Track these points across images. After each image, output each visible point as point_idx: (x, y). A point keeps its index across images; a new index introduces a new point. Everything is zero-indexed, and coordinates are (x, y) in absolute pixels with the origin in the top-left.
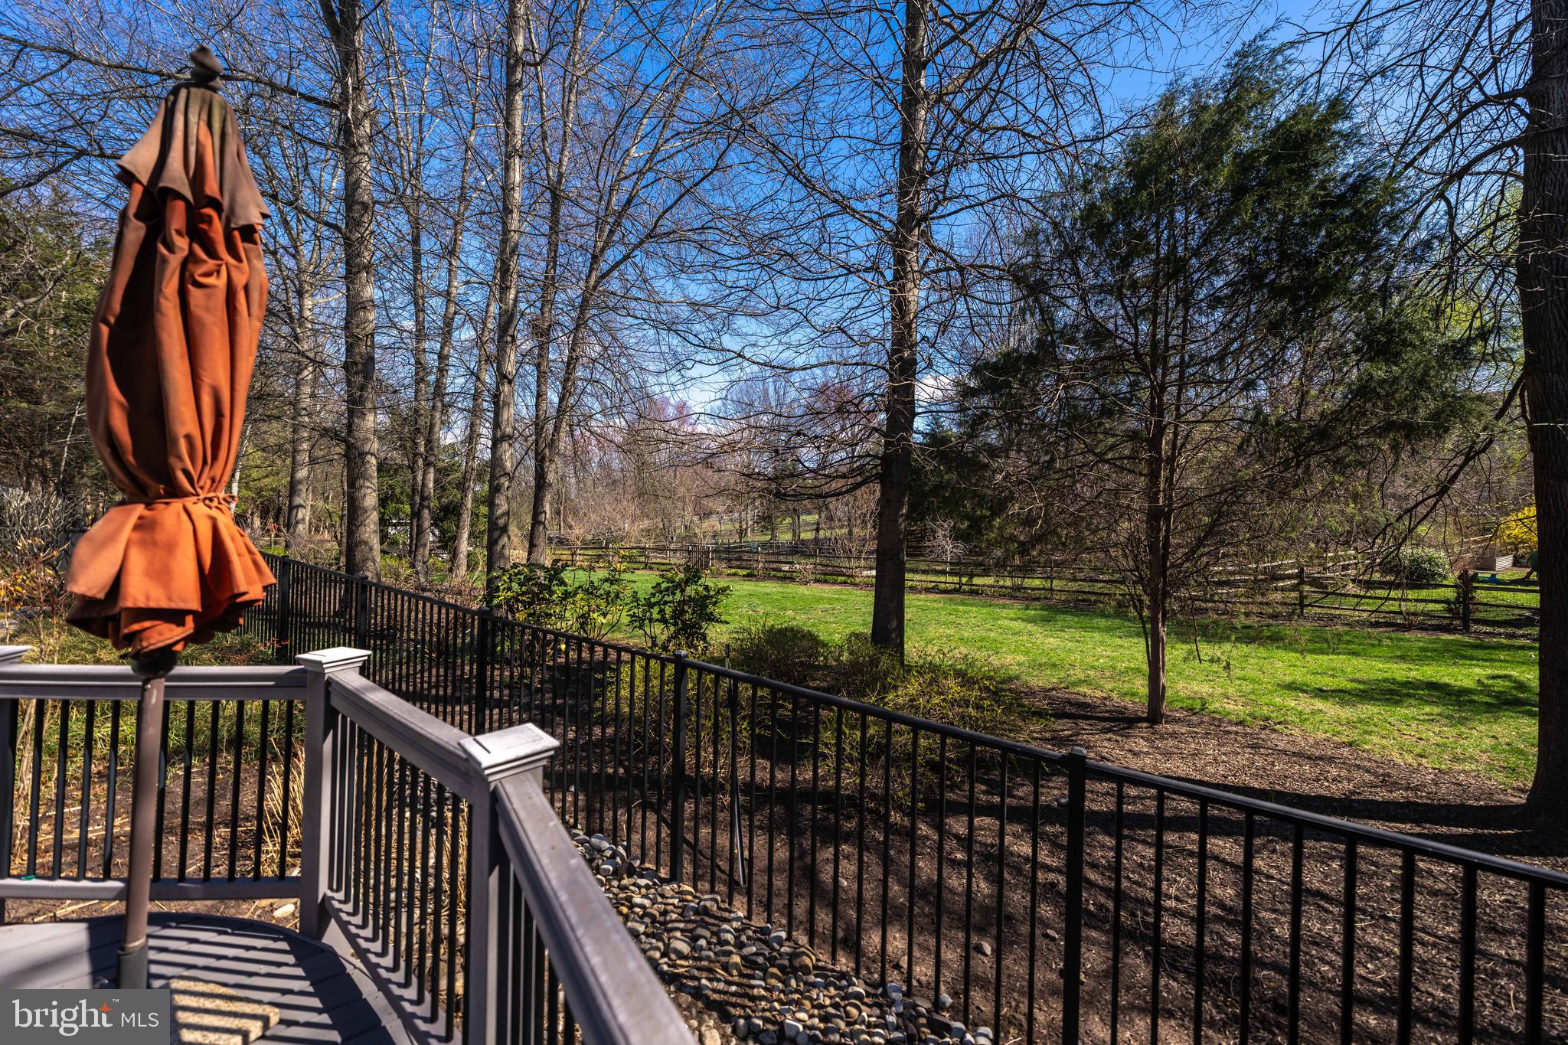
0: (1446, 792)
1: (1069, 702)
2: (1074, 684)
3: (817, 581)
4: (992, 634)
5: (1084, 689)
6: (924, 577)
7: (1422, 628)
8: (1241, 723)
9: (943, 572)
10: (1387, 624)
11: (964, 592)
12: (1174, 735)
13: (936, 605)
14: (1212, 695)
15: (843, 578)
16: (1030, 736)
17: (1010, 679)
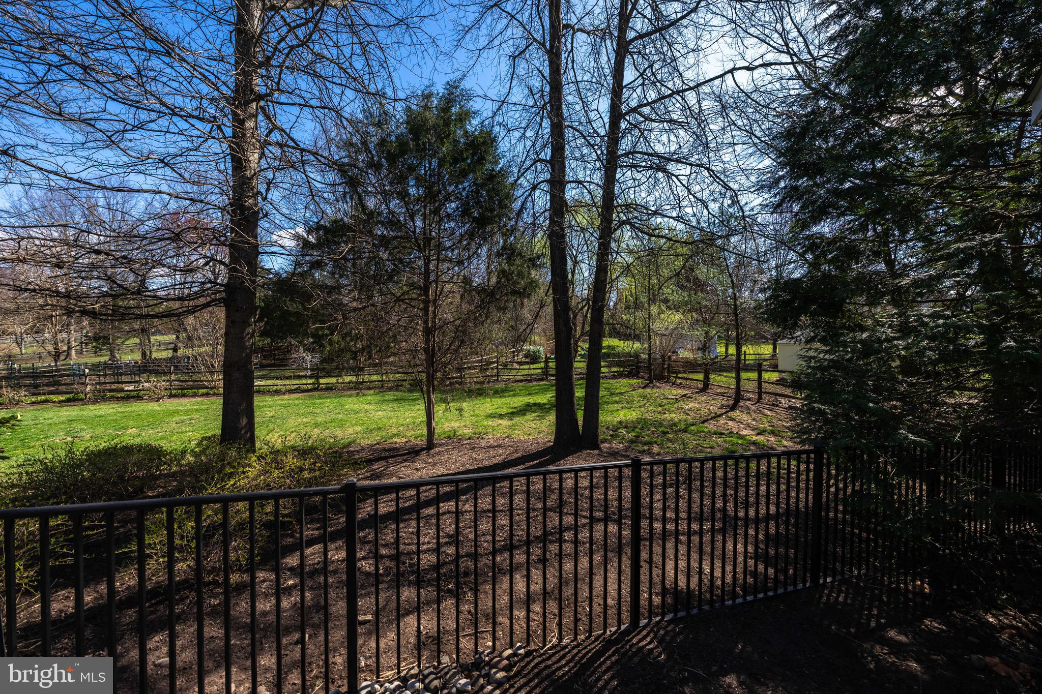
0: (534, 449)
1: (385, 450)
2: (390, 438)
3: (171, 396)
4: (340, 416)
5: (396, 440)
6: (288, 382)
7: (536, 380)
8: (470, 438)
9: (305, 377)
10: (526, 380)
11: (322, 390)
12: (438, 454)
13: (297, 402)
14: (459, 427)
15: (204, 391)
16: (358, 478)
17: (349, 444)
